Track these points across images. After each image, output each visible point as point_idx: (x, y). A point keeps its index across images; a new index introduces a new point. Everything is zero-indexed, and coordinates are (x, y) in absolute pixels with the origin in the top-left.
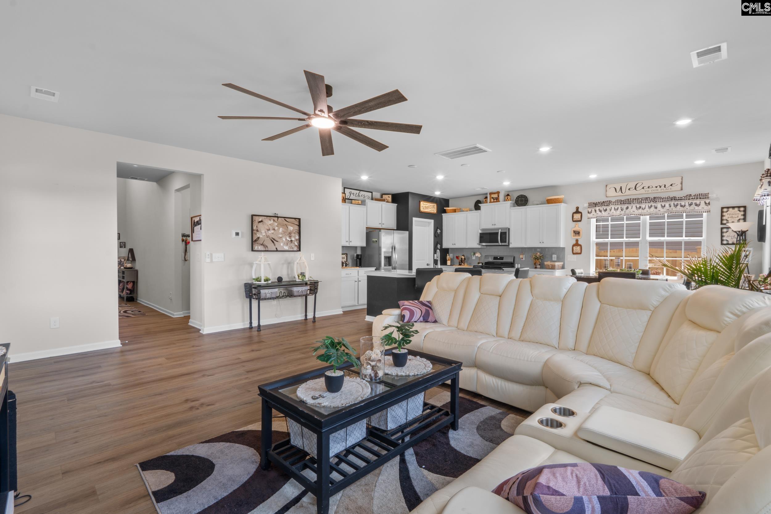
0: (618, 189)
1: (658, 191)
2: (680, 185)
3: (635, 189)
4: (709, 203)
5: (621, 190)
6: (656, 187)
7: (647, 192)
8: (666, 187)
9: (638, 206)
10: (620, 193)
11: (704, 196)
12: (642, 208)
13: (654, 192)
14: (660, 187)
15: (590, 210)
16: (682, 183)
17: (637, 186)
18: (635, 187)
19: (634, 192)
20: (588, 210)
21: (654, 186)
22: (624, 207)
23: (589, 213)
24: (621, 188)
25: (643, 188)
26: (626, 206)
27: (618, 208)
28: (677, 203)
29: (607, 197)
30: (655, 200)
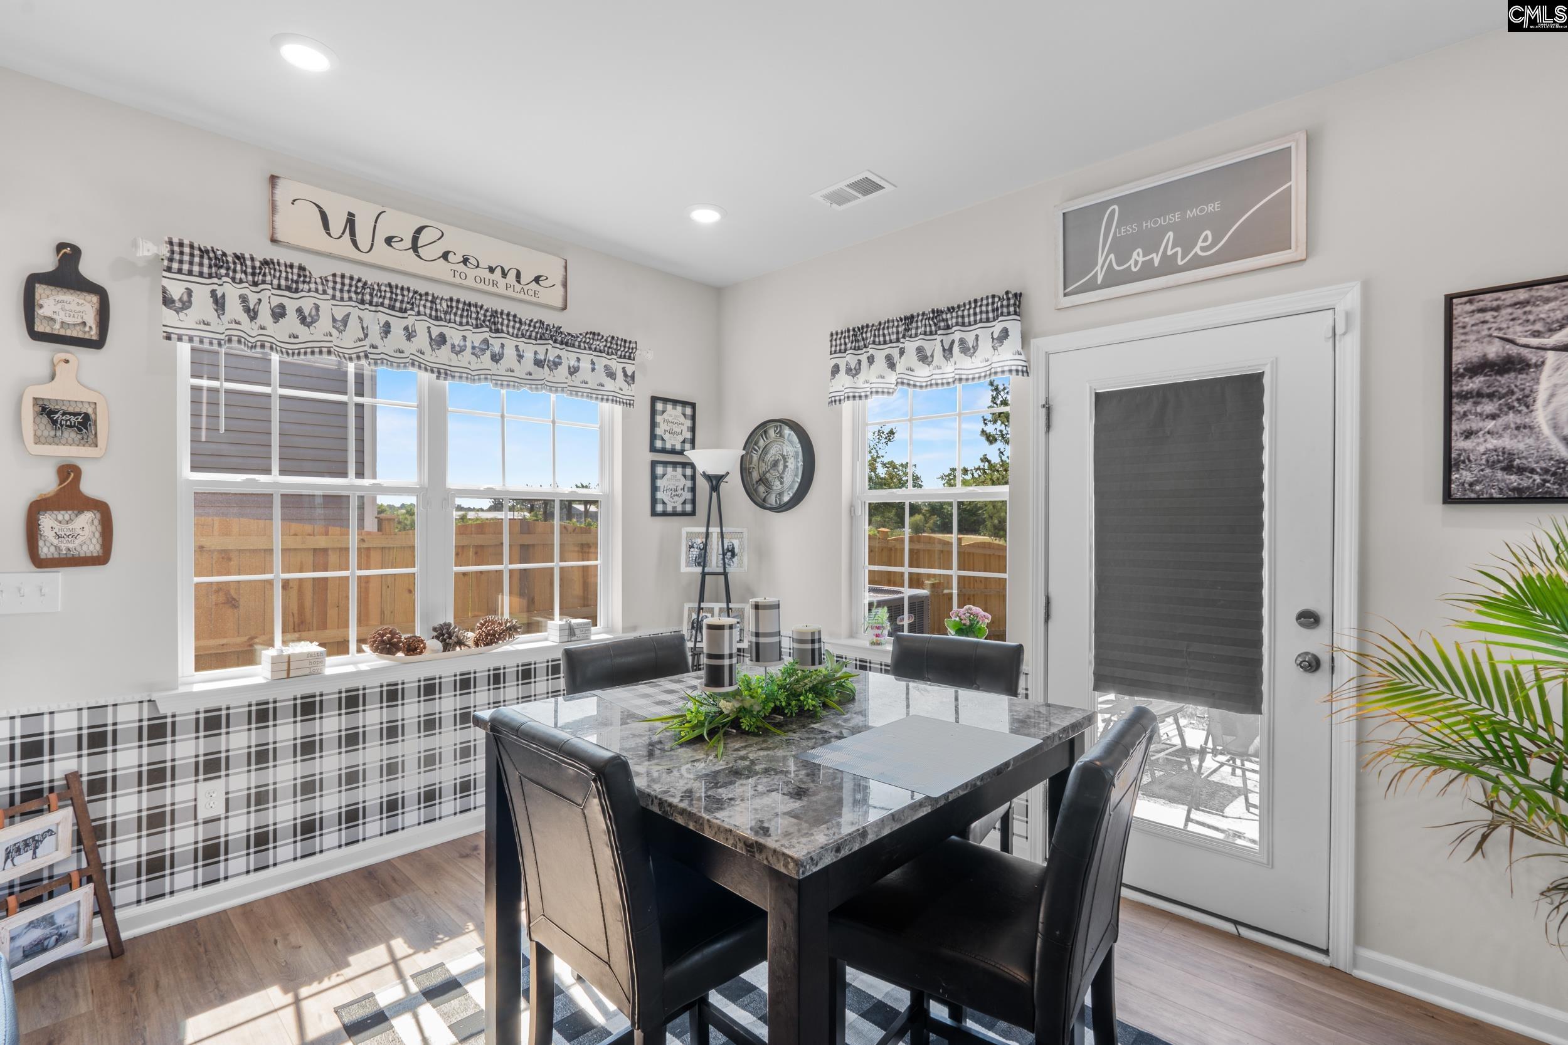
0: (337, 224)
1: (494, 289)
2: (561, 290)
3: (415, 247)
4: (633, 377)
5: (353, 234)
6: (492, 270)
7: (457, 280)
8: (523, 280)
9: (435, 332)
10: (344, 246)
11: (624, 349)
12: (453, 346)
13: (481, 286)
14: (504, 274)
15: (176, 290)
16: (565, 285)
17: (423, 239)
18: (415, 240)
19: (408, 260)
20: (165, 282)
21: (484, 264)
22: (374, 319)
23: (167, 301)
24: (351, 221)
25: (445, 255)
26: (383, 318)
27: (348, 315)
28: (558, 352)
29: (274, 241)
30: (494, 321)
